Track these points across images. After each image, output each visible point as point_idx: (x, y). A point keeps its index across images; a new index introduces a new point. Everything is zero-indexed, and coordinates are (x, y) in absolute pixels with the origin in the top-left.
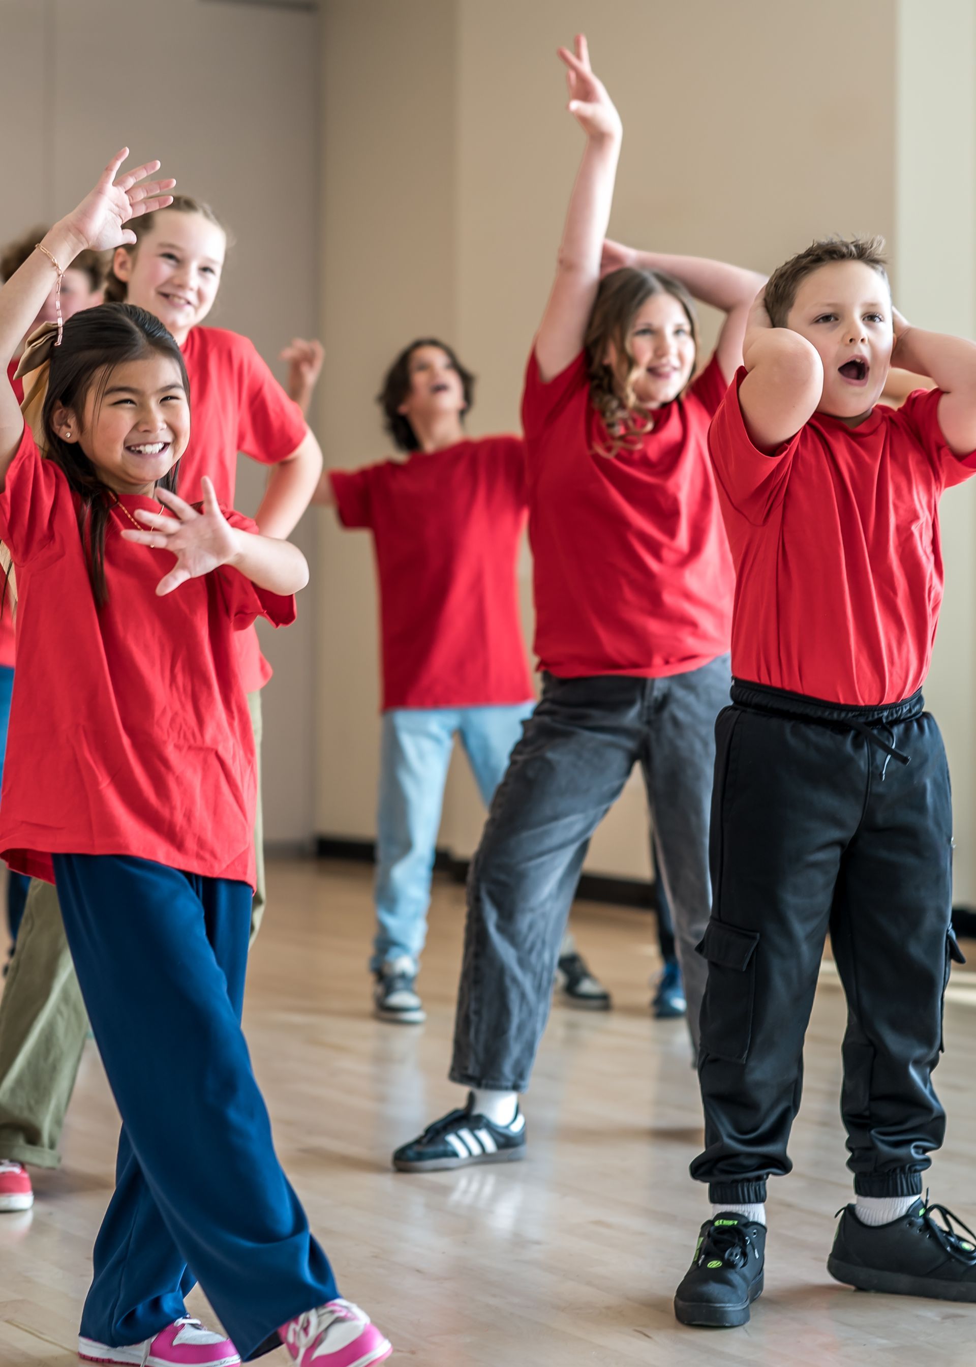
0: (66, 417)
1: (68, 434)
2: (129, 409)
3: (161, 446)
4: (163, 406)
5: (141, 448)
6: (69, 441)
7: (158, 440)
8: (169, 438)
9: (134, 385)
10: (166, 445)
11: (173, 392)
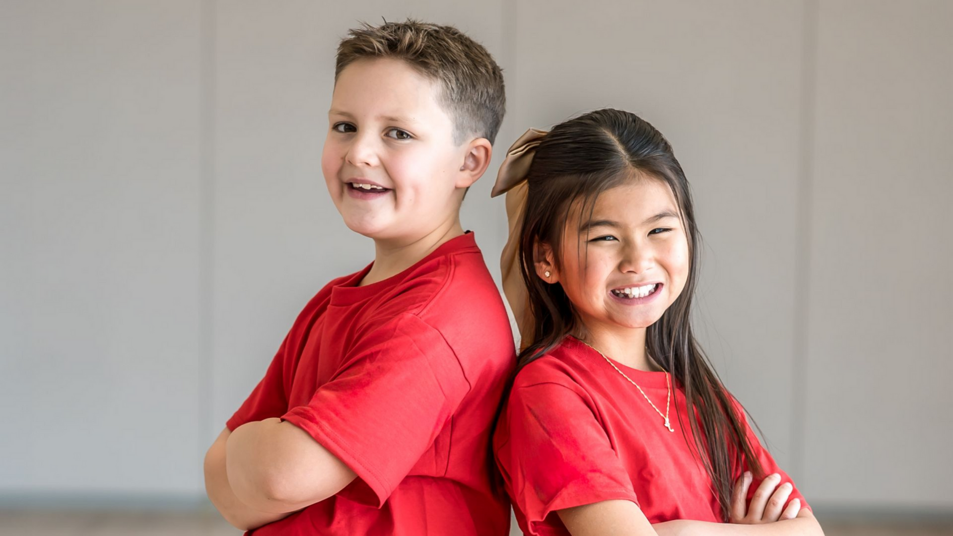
0: (544, 253)
1: (547, 274)
2: (610, 246)
3: (651, 287)
4: (652, 240)
5: (627, 291)
6: (549, 281)
7: (645, 282)
8: (661, 277)
9: (614, 218)
10: (658, 286)
11: (663, 223)
